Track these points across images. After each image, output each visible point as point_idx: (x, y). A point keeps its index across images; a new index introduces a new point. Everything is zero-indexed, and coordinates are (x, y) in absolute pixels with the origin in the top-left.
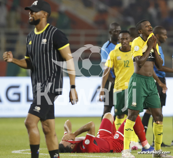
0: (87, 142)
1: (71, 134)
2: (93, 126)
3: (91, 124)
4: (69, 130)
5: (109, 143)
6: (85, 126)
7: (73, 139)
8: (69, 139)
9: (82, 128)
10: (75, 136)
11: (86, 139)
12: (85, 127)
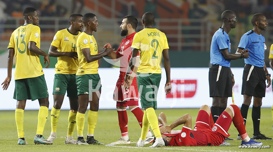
0: (184, 135)
1: (167, 127)
2: (189, 118)
3: (187, 116)
4: (164, 123)
5: (207, 135)
6: (181, 118)
7: (169, 131)
8: (165, 132)
9: (178, 121)
10: (171, 128)
11: (182, 132)
12: (181, 120)
